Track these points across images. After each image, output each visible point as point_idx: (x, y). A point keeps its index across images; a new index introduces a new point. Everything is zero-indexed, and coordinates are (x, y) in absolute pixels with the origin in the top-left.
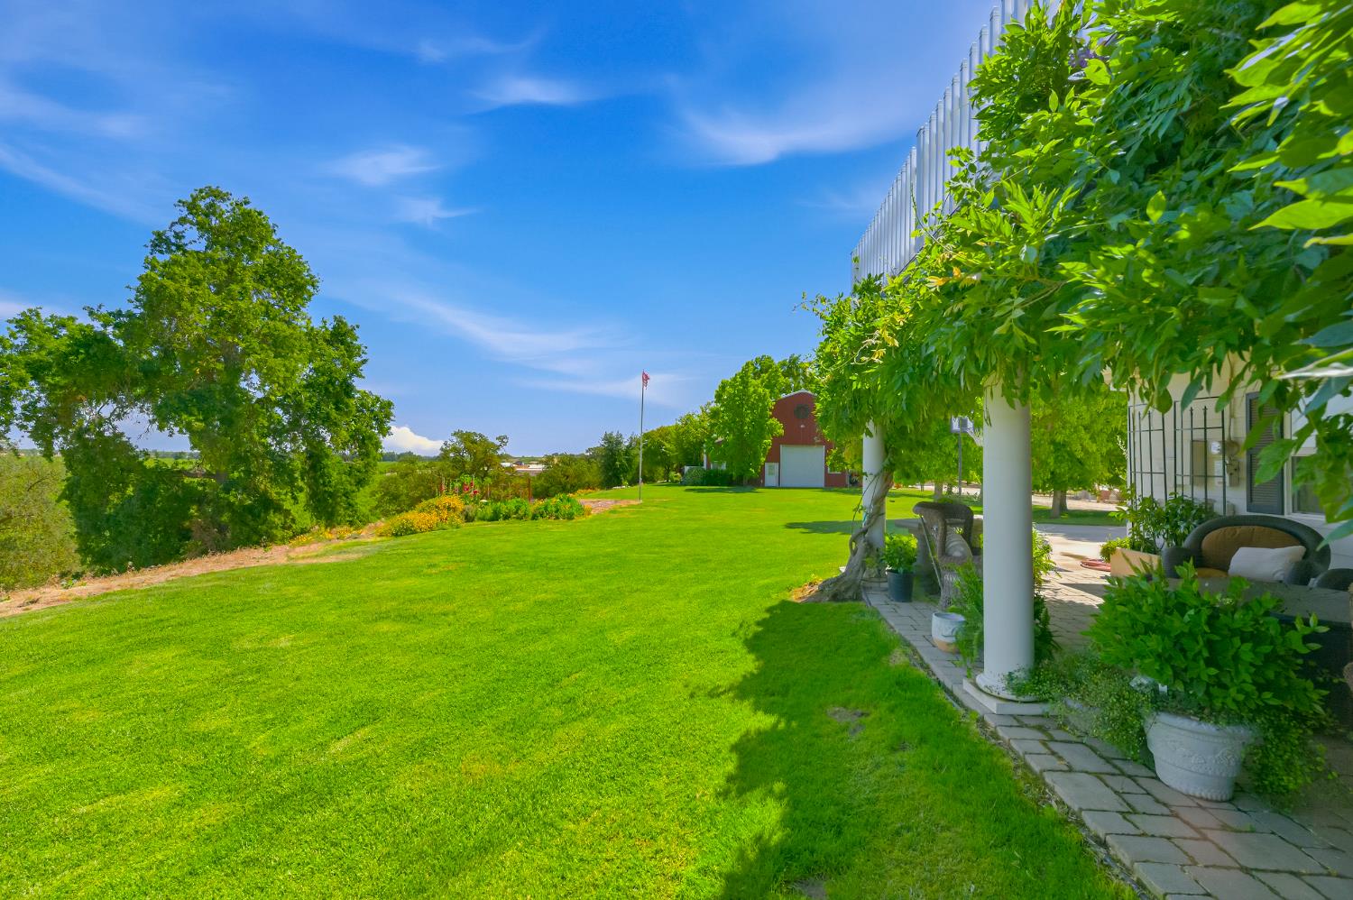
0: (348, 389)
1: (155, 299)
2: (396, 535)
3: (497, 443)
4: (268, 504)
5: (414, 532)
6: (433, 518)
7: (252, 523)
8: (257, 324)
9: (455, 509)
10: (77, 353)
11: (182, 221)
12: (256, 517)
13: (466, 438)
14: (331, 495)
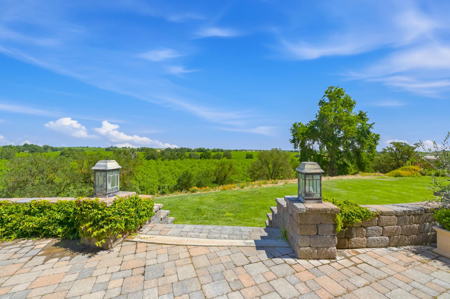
0: (369, 132)
1: (322, 117)
2: (396, 176)
3: (414, 146)
4: (345, 165)
5: (402, 176)
6: (408, 173)
7: (342, 169)
8: (344, 118)
9: (417, 170)
10: (310, 130)
11: (324, 96)
12: (343, 168)
13: (397, 145)
14: (363, 163)
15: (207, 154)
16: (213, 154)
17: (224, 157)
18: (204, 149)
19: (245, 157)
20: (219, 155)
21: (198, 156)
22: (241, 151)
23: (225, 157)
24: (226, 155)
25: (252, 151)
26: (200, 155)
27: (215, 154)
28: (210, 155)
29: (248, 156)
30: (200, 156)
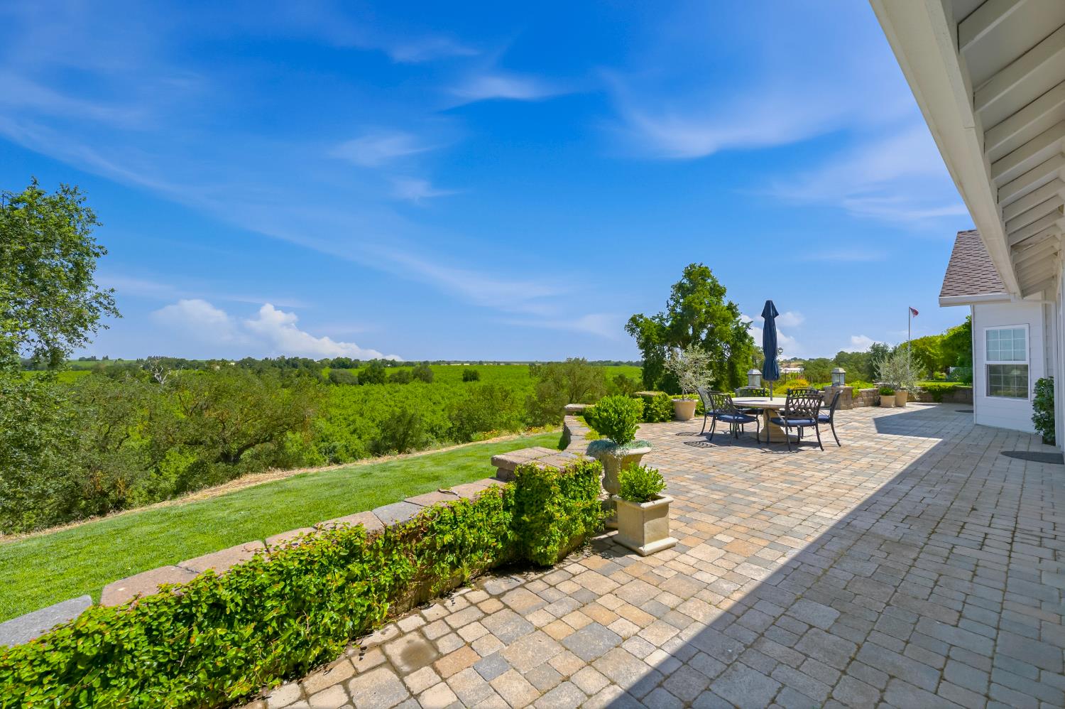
15: (376, 373)
16: (389, 372)
17: (414, 378)
18: (350, 360)
19: (462, 377)
20: (405, 374)
21: (353, 377)
22: (436, 365)
23: (417, 379)
24: (419, 373)
25: (463, 364)
26: (357, 375)
27: (393, 372)
28: (382, 375)
29: (469, 376)
30: (359, 377)
